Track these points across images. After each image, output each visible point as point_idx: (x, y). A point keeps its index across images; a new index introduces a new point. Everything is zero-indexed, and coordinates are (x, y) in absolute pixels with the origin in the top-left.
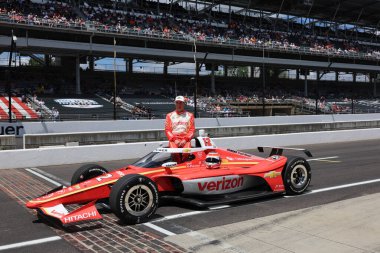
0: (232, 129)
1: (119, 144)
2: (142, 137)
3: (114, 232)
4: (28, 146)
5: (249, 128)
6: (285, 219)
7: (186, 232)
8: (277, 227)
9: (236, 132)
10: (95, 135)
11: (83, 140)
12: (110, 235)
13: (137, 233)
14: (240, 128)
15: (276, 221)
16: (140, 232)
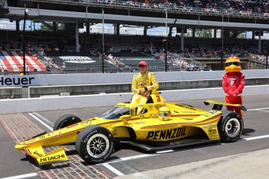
0: (191, 82)
1: (101, 94)
2: (119, 89)
3: (78, 171)
4: (32, 96)
5: (205, 81)
6: (214, 164)
7: (133, 172)
8: (205, 172)
9: (194, 85)
10: (82, 87)
11: (74, 91)
12: (74, 174)
13: (95, 172)
14: (197, 82)
15: (207, 166)
16: (97, 172)
